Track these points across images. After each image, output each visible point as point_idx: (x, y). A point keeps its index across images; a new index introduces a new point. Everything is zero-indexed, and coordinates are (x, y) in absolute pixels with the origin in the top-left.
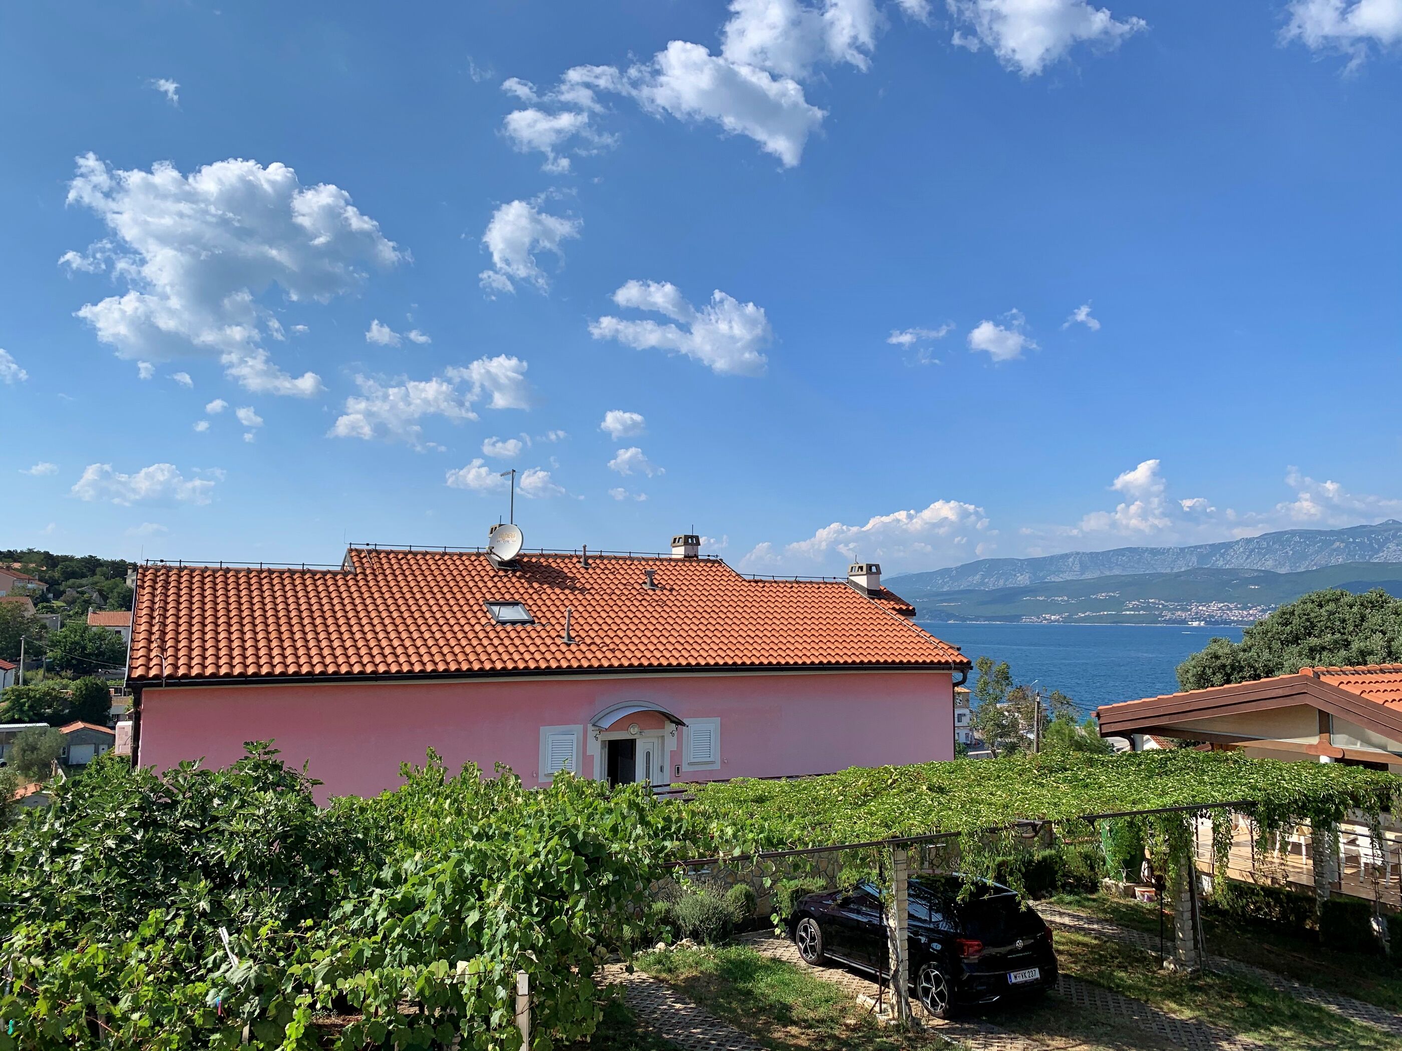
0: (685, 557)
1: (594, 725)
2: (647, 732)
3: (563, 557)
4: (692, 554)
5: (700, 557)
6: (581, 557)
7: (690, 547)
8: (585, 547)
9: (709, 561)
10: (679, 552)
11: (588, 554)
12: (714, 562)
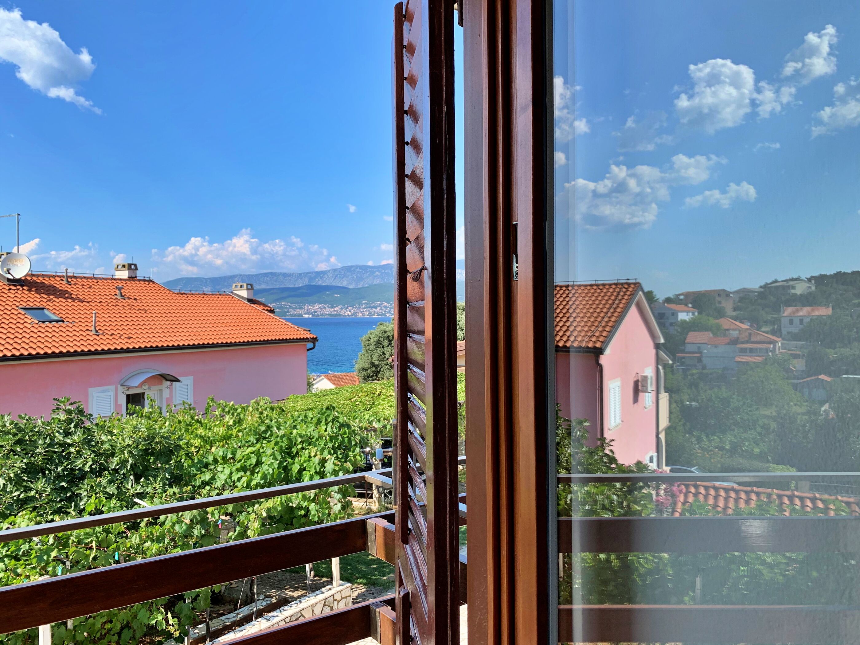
0: (129, 277)
1: (122, 385)
2: (153, 388)
3: (49, 276)
4: (134, 276)
5: (138, 278)
6: (64, 277)
7: (131, 271)
8: (67, 270)
9: (144, 280)
10: (124, 274)
11: (69, 275)
12: (148, 281)
